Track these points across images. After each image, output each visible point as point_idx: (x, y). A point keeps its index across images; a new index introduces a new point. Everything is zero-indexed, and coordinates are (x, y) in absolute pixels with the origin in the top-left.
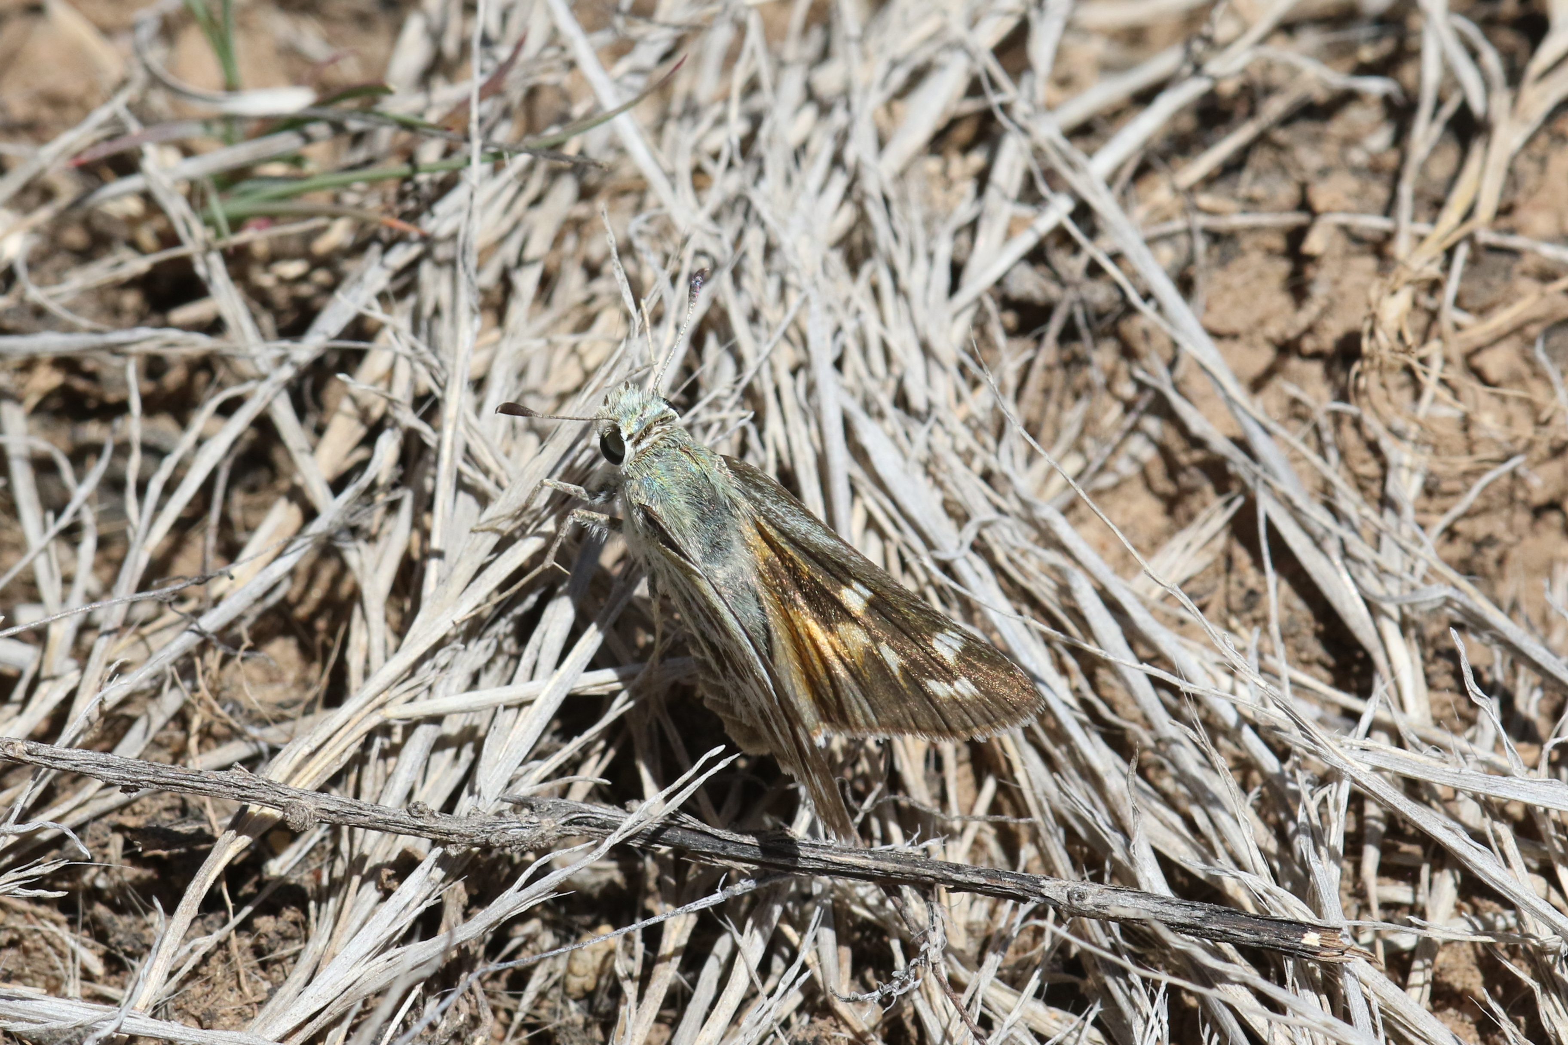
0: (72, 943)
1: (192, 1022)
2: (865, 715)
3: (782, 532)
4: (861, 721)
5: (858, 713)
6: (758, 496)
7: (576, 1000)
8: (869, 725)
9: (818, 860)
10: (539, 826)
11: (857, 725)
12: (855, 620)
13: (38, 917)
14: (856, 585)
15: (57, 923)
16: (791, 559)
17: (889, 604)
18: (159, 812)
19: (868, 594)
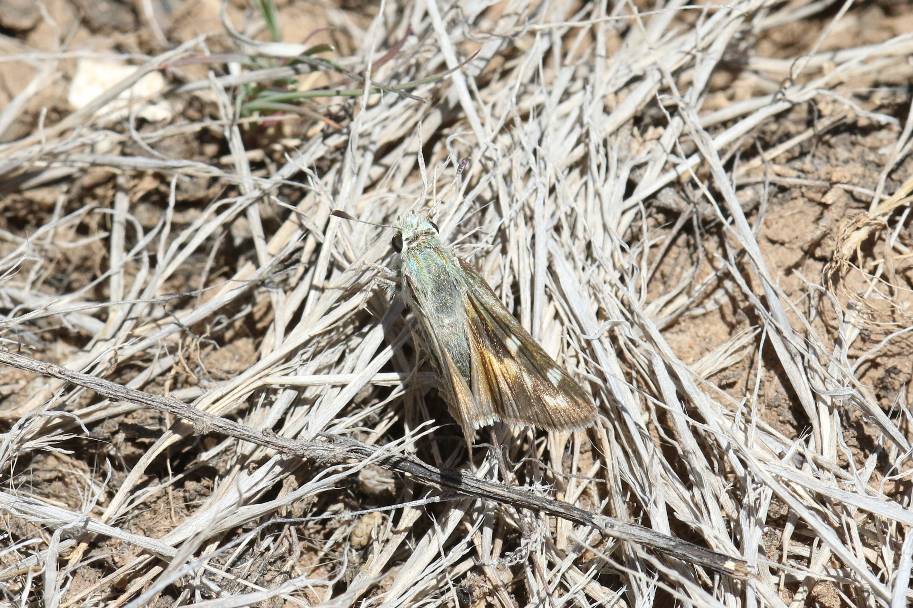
0: (90, 482)
1: (141, 532)
2: (514, 411)
3: (482, 304)
4: (512, 414)
5: (510, 409)
6: (472, 282)
7: (357, 550)
8: (515, 417)
9: (479, 488)
10: (333, 450)
11: (509, 416)
12: (512, 358)
13: (74, 466)
14: (513, 337)
15: (84, 471)
16: (484, 319)
17: (528, 350)
18: (146, 419)
19: (519, 343)
